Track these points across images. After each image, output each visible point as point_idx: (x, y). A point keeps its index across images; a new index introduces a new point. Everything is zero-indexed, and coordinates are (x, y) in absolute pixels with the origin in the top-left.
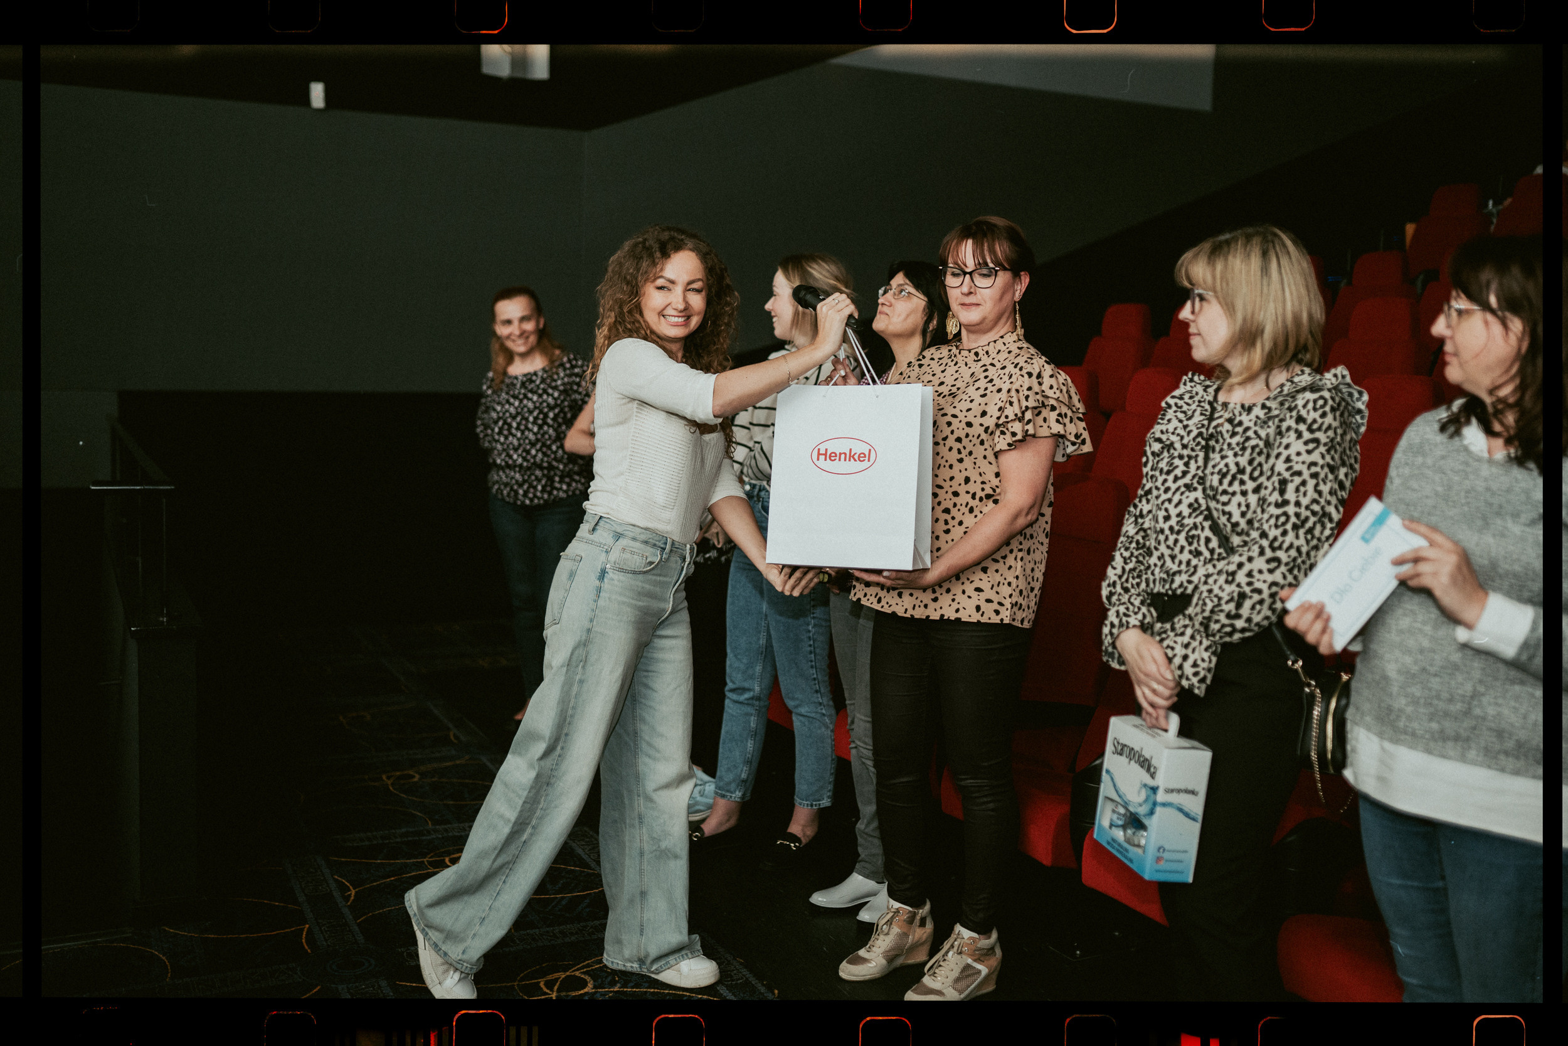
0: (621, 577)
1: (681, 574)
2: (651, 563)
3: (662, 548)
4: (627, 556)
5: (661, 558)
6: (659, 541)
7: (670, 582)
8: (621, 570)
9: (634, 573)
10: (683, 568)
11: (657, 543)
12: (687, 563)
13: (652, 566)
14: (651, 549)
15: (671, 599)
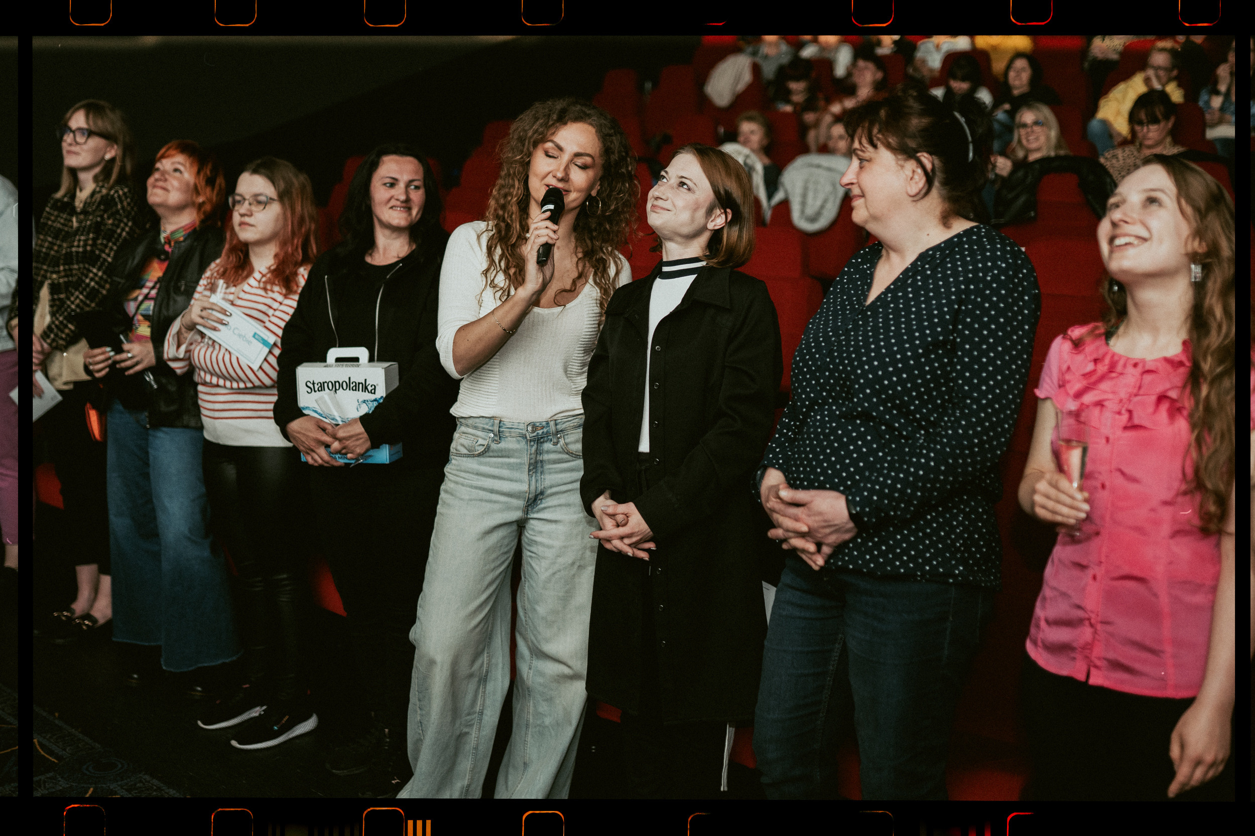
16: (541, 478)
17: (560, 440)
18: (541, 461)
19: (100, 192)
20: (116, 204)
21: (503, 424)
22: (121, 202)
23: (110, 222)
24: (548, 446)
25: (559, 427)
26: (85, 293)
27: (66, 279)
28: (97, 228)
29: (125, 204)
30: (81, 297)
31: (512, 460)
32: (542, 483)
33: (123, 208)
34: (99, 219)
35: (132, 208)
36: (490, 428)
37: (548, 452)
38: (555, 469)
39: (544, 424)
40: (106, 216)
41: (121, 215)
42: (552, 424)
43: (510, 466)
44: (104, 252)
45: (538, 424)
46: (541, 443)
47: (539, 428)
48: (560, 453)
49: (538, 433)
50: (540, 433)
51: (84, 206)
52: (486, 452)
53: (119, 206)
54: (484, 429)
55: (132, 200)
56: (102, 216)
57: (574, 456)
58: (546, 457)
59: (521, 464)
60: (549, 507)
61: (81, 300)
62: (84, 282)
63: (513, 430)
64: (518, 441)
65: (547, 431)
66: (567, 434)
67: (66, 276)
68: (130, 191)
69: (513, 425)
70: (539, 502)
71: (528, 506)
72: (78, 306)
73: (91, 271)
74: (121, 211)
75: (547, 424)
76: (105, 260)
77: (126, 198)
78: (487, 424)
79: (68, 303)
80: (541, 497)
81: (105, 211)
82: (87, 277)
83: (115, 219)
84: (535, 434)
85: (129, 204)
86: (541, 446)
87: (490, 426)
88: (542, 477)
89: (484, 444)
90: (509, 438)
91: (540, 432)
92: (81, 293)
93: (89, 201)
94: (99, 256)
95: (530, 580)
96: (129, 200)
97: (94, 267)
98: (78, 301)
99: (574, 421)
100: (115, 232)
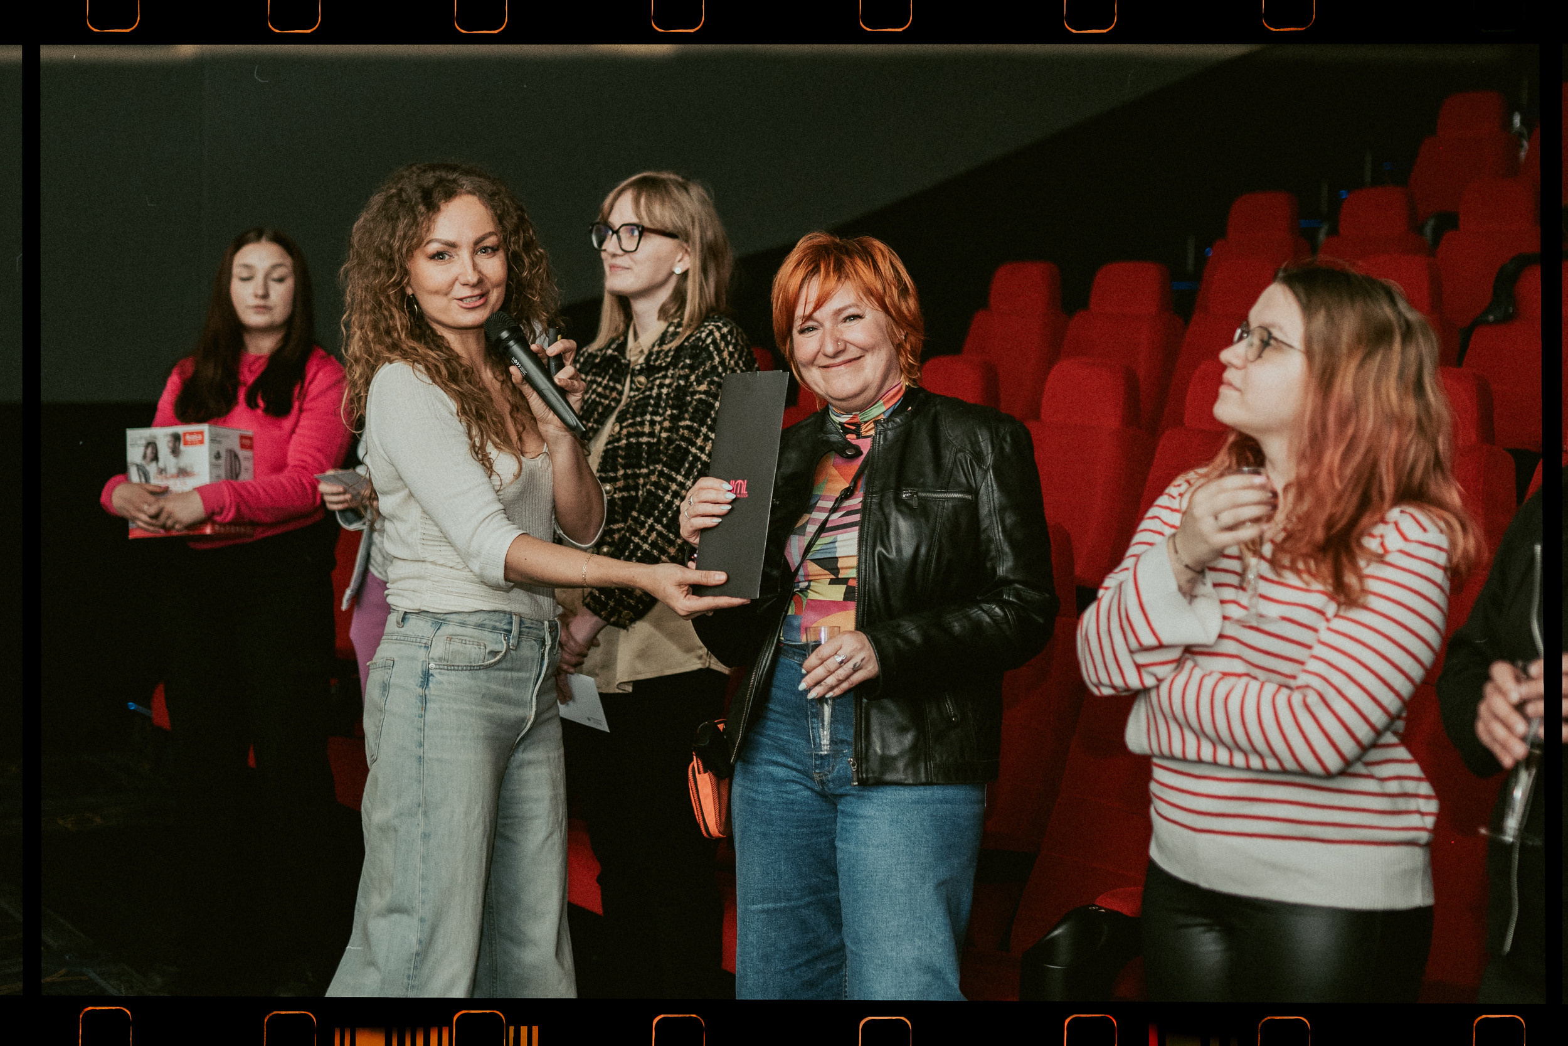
0: (453, 676)
1: (542, 665)
2: (494, 653)
3: (505, 630)
4: (456, 646)
5: (508, 646)
6: (500, 621)
7: (528, 679)
8: (452, 668)
9: (471, 668)
10: (543, 655)
11: (497, 624)
12: (547, 648)
13: (498, 657)
14: (491, 635)
15: (534, 704)
19: (675, 334)
20: (712, 358)
22: (720, 352)
23: (703, 387)
26: (665, 520)
27: (625, 494)
28: (680, 397)
29: (725, 354)
30: (659, 527)
33: (722, 362)
34: (682, 383)
35: (737, 364)
40: (693, 378)
41: (719, 375)
44: (694, 444)
51: (648, 359)
53: (717, 359)
55: (734, 347)
56: (686, 377)
61: (660, 534)
62: (661, 499)
67: (626, 488)
68: (730, 332)
72: (654, 545)
73: (674, 480)
74: (720, 369)
76: (697, 458)
77: (727, 344)
79: (636, 540)
81: (692, 368)
82: (666, 490)
83: (712, 383)
85: (731, 354)
92: (658, 520)
93: (656, 349)
94: (688, 452)
96: (731, 348)
97: (678, 473)
98: (654, 534)
100: (712, 406)
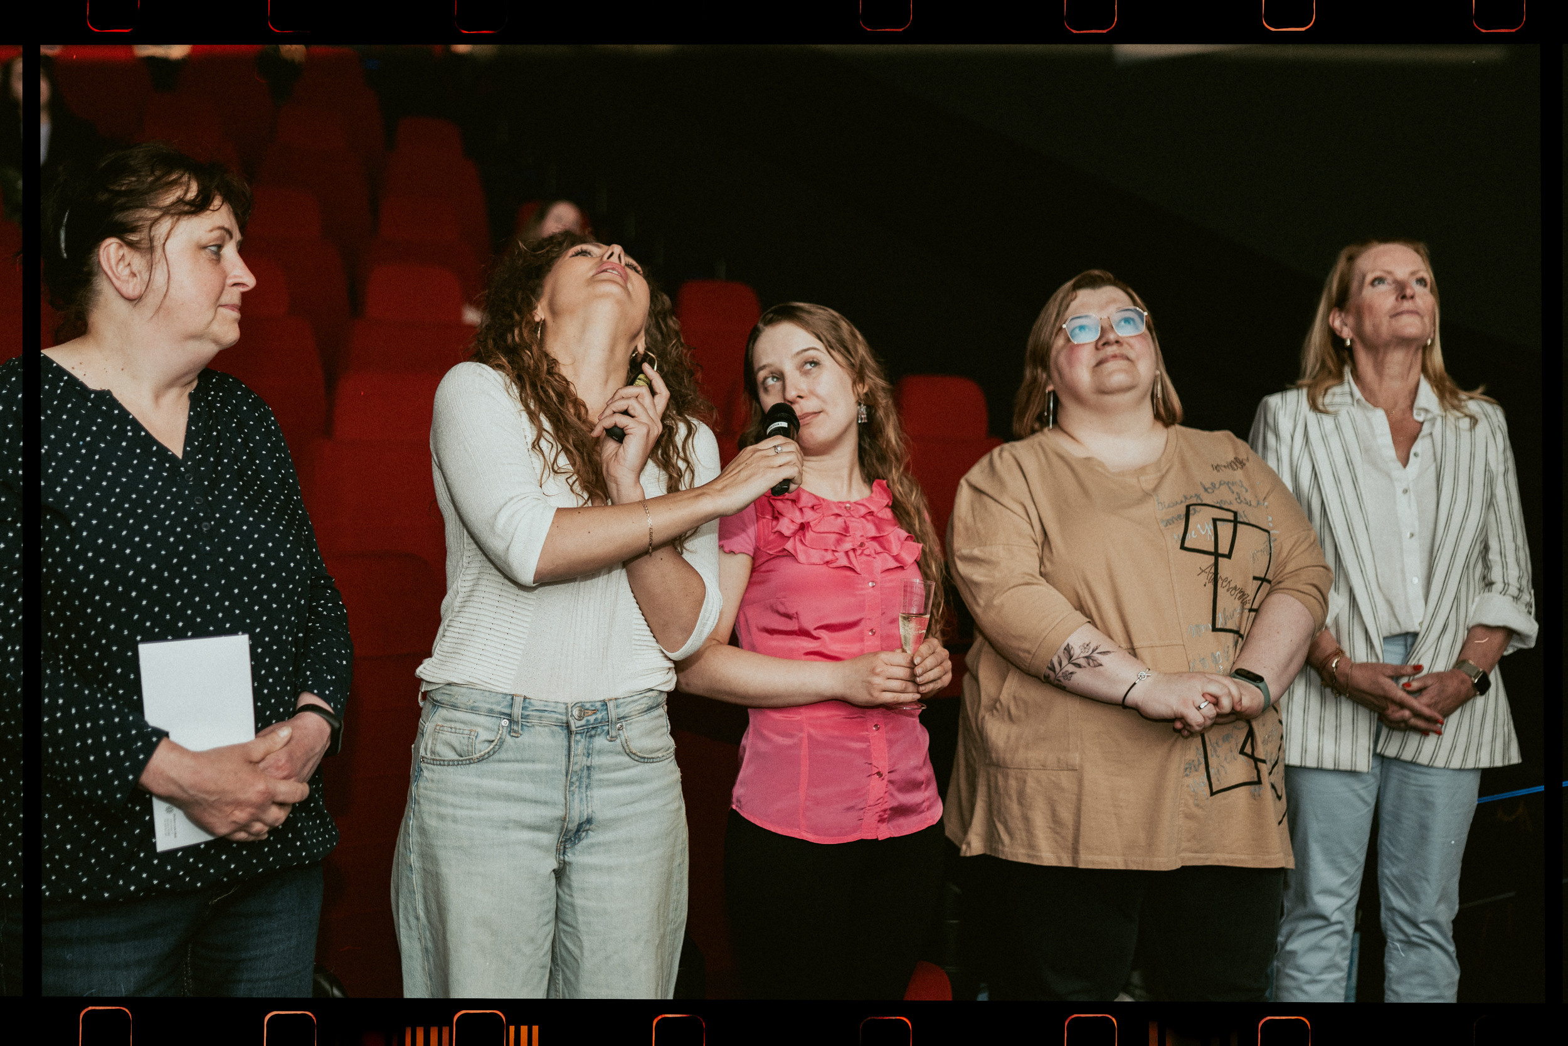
16: (587, 796)
17: (621, 732)
18: (589, 768)
21: (530, 703)
24: (600, 742)
25: (622, 711)
31: (538, 766)
32: (589, 805)
36: (507, 711)
37: (600, 752)
38: (608, 780)
39: (598, 705)
42: (611, 705)
43: (533, 777)
45: (588, 706)
46: (591, 737)
47: (590, 713)
48: (619, 753)
49: (588, 721)
50: (592, 721)
52: (494, 753)
54: (491, 711)
57: (637, 758)
58: (596, 761)
59: (554, 772)
60: (599, 844)
63: (546, 714)
64: (553, 733)
65: (602, 719)
66: (631, 724)
69: (545, 706)
70: (584, 834)
71: (565, 841)
75: (603, 705)
78: (498, 704)
80: (588, 827)
84: (583, 722)
86: (590, 743)
87: (505, 707)
88: (588, 793)
89: (493, 739)
90: (537, 728)
91: (592, 719)
95: (565, 969)
99: (641, 702)
